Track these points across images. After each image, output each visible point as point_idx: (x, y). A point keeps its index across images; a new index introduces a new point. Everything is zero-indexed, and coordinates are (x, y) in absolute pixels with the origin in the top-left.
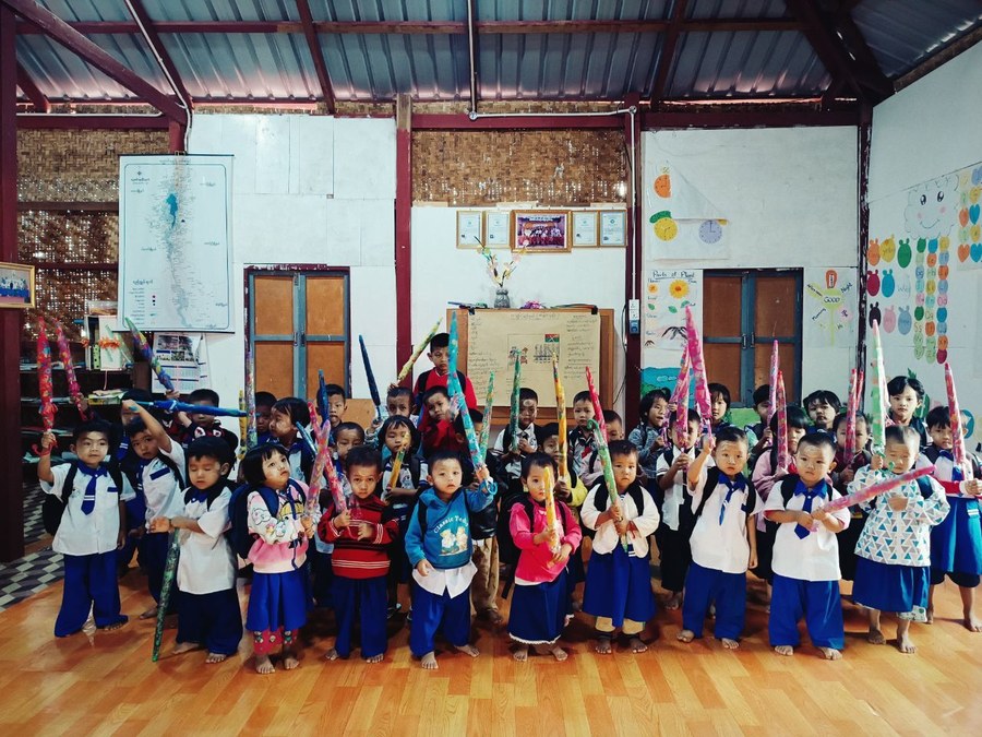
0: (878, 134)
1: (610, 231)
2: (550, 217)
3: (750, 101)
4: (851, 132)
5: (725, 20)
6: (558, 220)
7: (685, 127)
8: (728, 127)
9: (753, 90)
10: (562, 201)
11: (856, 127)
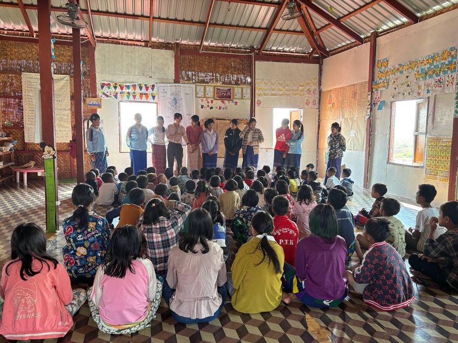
0: (325, 67)
1: (246, 94)
2: (226, 89)
3: (288, 53)
4: (317, 65)
5: (284, 31)
6: (229, 90)
7: (269, 61)
8: (282, 62)
9: (289, 50)
10: (230, 83)
11: (318, 65)
